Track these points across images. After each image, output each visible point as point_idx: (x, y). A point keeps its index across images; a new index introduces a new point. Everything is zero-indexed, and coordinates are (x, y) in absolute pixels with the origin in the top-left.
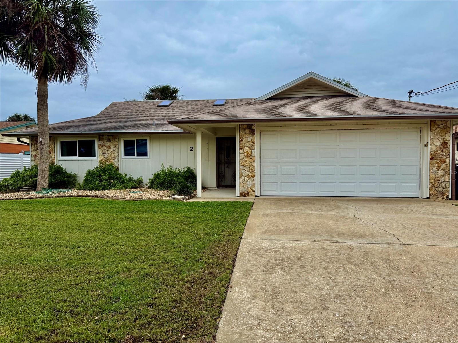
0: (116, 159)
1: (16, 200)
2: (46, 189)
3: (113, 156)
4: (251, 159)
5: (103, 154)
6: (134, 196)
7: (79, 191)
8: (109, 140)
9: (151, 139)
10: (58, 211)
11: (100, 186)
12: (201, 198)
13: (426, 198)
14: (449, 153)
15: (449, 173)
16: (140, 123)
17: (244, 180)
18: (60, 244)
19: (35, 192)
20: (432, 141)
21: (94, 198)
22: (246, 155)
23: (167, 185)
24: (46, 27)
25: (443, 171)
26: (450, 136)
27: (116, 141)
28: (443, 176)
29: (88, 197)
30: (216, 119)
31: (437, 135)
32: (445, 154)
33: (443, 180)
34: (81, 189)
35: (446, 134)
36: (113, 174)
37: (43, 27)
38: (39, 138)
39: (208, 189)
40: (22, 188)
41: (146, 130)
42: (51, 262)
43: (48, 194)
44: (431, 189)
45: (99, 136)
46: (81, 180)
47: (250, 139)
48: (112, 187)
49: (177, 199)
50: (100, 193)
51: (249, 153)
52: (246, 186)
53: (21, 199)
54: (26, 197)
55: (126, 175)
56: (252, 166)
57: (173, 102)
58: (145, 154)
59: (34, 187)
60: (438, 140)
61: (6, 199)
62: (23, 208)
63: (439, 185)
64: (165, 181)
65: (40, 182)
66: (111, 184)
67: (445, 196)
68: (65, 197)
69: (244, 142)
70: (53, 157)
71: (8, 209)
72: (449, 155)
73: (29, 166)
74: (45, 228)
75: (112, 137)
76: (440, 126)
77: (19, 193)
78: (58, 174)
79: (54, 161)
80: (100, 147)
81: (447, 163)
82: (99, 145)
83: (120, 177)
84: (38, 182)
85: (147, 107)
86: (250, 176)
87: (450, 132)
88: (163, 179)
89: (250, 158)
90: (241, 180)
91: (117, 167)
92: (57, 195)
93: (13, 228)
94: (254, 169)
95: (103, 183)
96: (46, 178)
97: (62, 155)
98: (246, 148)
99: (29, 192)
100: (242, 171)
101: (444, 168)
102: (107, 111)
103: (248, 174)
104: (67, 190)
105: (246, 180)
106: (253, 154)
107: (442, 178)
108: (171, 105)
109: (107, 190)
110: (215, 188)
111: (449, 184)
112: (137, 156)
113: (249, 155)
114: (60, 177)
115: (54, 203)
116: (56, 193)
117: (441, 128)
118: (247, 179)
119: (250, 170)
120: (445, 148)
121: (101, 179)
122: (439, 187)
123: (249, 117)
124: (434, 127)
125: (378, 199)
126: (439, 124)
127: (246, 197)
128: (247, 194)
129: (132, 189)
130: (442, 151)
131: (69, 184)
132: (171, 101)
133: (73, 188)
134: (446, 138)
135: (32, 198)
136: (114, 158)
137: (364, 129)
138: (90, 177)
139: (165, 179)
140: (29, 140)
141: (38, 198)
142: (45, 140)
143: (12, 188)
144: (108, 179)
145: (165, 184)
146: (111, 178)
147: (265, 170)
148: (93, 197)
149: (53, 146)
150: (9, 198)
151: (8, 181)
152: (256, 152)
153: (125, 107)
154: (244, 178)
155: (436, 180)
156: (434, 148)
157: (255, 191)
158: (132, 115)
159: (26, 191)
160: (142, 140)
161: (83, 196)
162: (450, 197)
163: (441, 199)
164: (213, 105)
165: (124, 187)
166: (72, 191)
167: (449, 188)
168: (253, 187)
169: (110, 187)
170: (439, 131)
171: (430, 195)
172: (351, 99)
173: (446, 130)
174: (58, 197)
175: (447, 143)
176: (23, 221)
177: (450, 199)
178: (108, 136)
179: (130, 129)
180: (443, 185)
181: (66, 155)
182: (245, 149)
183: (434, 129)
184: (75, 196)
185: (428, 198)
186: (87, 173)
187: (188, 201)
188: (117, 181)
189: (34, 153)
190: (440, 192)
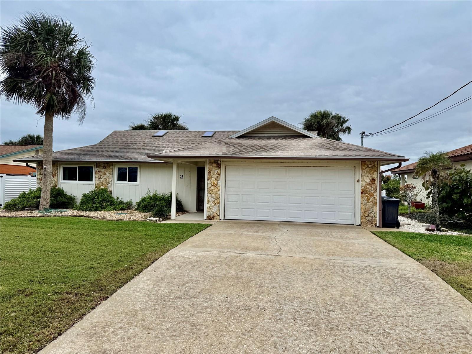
0: (110, 184)
1: (20, 218)
2: (47, 209)
3: (107, 181)
4: (217, 189)
5: (99, 179)
6: (118, 217)
7: (75, 211)
8: (105, 167)
9: (140, 167)
10: (52, 228)
11: (93, 207)
12: (175, 220)
13: (358, 225)
14: (377, 188)
15: (377, 205)
16: (132, 153)
17: (210, 206)
18: (45, 250)
19: (38, 211)
20: (363, 178)
21: (85, 218)
22: (212, 185)
23: (151, 207)
24: (54, 73)
25: (371, 203)
26: (377, 174)
27: (111, 168)
28: (372, 207)
29: (81, 217)
30: (187, 155)
31: (367, 173)
32: (373, 189)
33: (372, 211)
34: (77, 210)
35: (374, 172)
36: (106, 197)
37: (51, 74)
38: (43, 165)
39: (189, 212)
40: (27, 207)
41: (136, 159)
42: (36, 260)
43: (48, 213)
44: (362, 218)
45: (96, 164)
46: (78, 202)
47: (216, 172)
48: (103, 208)
49: (152, 220)
50: (91, 214)
51: (215, 183)
52: (212, 210)
53: (24, 217)
54: (29, 216)
55: (118, 198)
56: (217, 194)
57: (168, 132)
58: (135, 180)
59: (37, 207)
60: (367, 177)
61: (12, 217)
62: (25, 224)
63: (369, 215)
64: (148, 205)
65: (42, 203)
66: (102, 206)
67: (373, 224)
68: (61, 216)
69: (211, 174)
70: (56, 180)
71: (13, 225)
72: (377, 190)
73: (34, 188)
74: (37, 240)
75: (107, 165)
76: (369, 166)
77: (24, 212)
78: (59, 196)
79: (56, 184)
80: (97, 173)
81: (375, 196)
82: (96, 171)
83: (112, 201)
84: (40, 203)
85: (143, 137)
86: (216, 203)
87: (377, 171)
88: (147, 202)
89: (216, 187)
90: (208, 206)
91: (110, 191)
92: (55, 214)
93: (14, 239)
94: (219, 197)
95: (95, 205)
96: (48, 200)
97: (64, 179)
98: (213, 178)
99: (32, 211)
100: (209, 198)
101: (373, 201)
102: (107, 140)
103: (214, 200)
104: (65, 210)
105: (212, 206)
106: (219, 184)
107: (371, 209)
108: (166, 135)
109: (99, 211)
110: (195, 212)
111: (377, 214)
112: (128, 182)
113: (215, 185)
114: (61, 199)
115: (51, 221)
116: (55, 213)
117: (370, 167)
118: (213, 204)
119: (216, 198)
120: (373, 184)
121: (94, 202)
122: (368, 216)
123: (214, 154)
124: (364, 167)
125: (319, 224)
126: (368, 164)
127: (212, 220)
128: (212, 217)
129: (120, 211)
130: (371, 186)
131: (68, 205)
132: (165, 132)
133: (71, 208)
134: (374, 175)
135: (34, 217)
136: (108, 183)
137: (308, 166)
138: (85, 200)
139: (149, 203)
140: (36, 164)
141: (39, 216)
142: (49, 167)
143: (19, 208)
144: (100, 202)
145: (149, 207)
146: (103, 200)
147: (228, 198)
148: (85, 216)
149: (56, 171)
150: (15, 216)
151: (16, 201)
152: (221, 183)
153: (124, 136)
154: (210, 204)
155: (366, 210)
156: (364, 184)
157: (219, 215)
158: (128, 144)
159: (30, 210)
160: (134, 168)
161: (77, 216)
162: (378, 225)
163: (370, 226)
164: (202, 137)
165: (114, 209)
166: (69, 211)
167: (377, 217)
168: (218, 211)
169: (101, 209)
170: (368, 170)
171: (361, 223)
172: (306, 140)
173: (374, 169)
174: (56, 216)
175: (375, 180)
176: (23, 234)
177: (377, 227)
178: (104, 164)
179: (122, 158)
180: (372, 215)
181: (67, 179)
182: (212, 180)
183: (364, 168)
184: (70, 216)
185: (360, 225)
186: (82, 196)
187: (162, 222)
188: (108, 204)
189: (40, 177)
190: (369, 220)
